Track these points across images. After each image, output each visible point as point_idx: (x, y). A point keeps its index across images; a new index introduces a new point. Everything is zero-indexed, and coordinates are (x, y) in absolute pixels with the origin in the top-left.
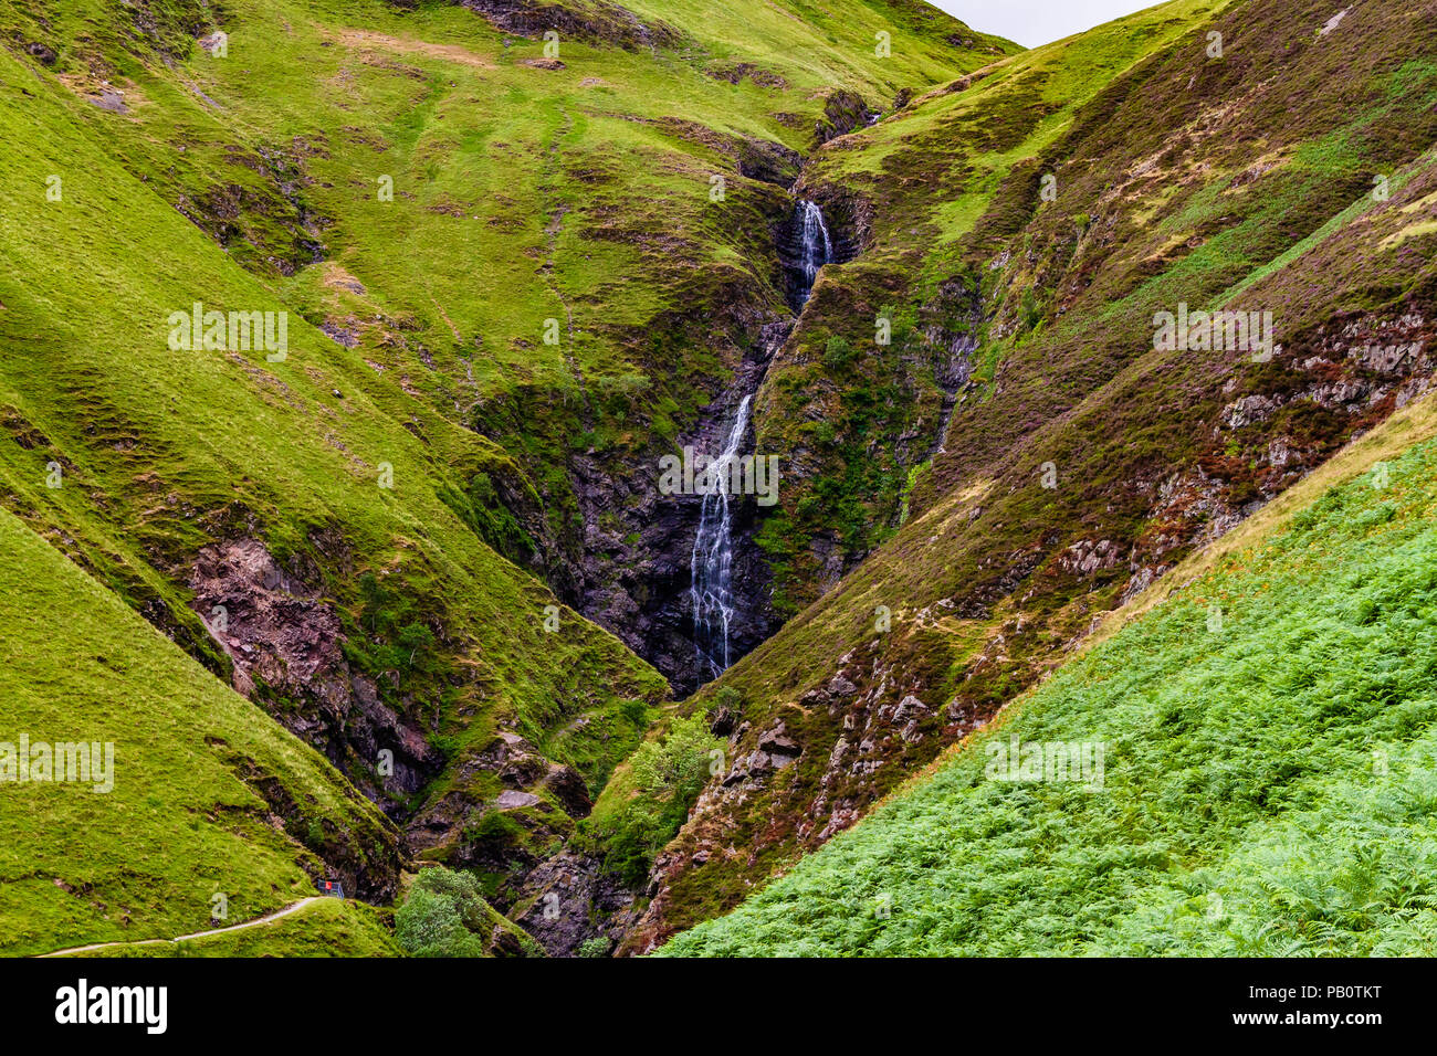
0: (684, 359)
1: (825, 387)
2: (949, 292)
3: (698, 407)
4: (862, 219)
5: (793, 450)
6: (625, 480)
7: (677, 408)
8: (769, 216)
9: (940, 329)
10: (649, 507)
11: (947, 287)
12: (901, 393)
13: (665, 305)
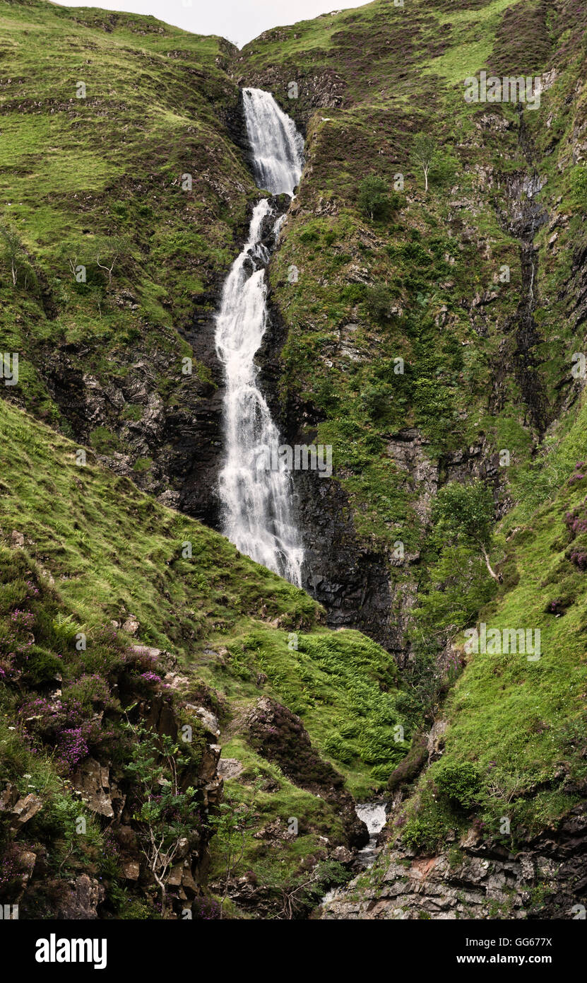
0: (158, 235)
1: (367, 242)
2: (488, 125)
3: (190, 296)
4: (326, 95)
5: (341, 327)
6: (119, 383)
7: (166, 293)
8: (211, 100)
9: (490, 169)
10: (156, 420)
11: (485, 119)
12: (461, 247)
13: (120, 171)
